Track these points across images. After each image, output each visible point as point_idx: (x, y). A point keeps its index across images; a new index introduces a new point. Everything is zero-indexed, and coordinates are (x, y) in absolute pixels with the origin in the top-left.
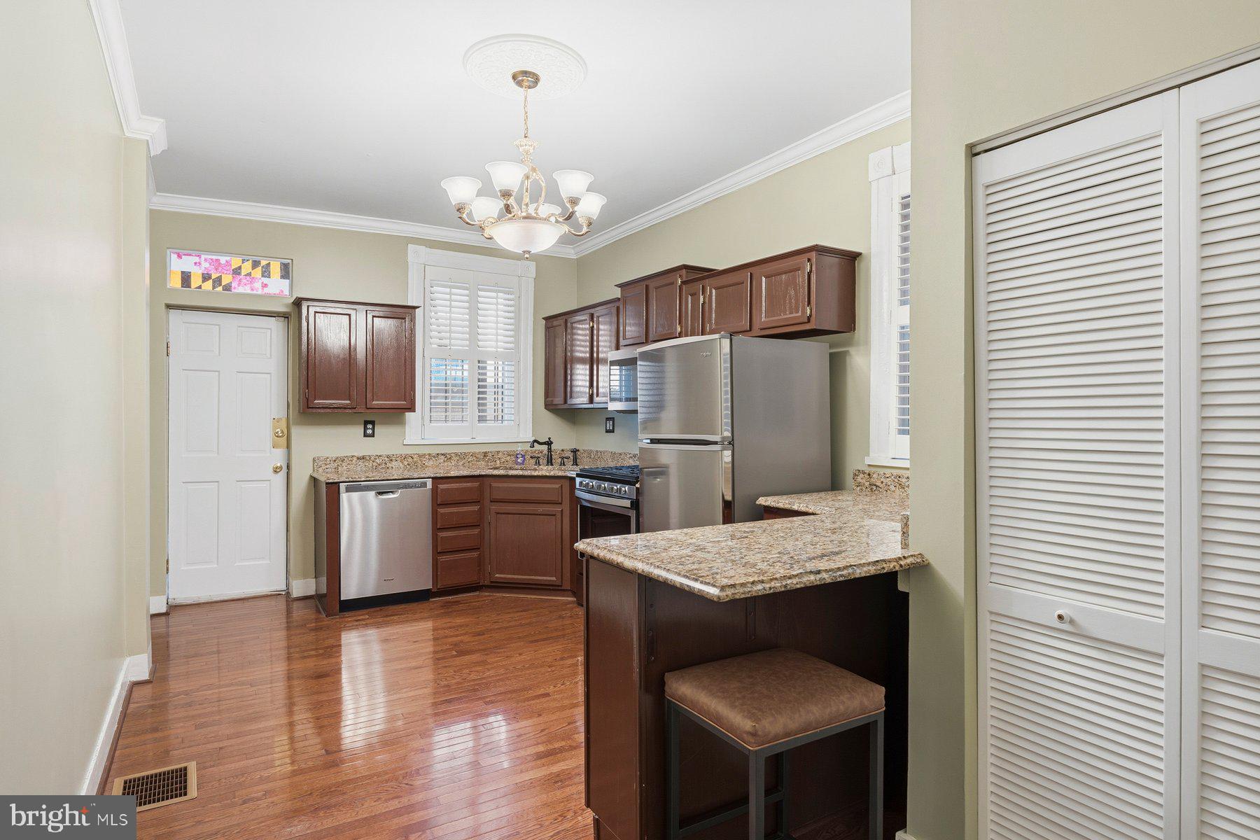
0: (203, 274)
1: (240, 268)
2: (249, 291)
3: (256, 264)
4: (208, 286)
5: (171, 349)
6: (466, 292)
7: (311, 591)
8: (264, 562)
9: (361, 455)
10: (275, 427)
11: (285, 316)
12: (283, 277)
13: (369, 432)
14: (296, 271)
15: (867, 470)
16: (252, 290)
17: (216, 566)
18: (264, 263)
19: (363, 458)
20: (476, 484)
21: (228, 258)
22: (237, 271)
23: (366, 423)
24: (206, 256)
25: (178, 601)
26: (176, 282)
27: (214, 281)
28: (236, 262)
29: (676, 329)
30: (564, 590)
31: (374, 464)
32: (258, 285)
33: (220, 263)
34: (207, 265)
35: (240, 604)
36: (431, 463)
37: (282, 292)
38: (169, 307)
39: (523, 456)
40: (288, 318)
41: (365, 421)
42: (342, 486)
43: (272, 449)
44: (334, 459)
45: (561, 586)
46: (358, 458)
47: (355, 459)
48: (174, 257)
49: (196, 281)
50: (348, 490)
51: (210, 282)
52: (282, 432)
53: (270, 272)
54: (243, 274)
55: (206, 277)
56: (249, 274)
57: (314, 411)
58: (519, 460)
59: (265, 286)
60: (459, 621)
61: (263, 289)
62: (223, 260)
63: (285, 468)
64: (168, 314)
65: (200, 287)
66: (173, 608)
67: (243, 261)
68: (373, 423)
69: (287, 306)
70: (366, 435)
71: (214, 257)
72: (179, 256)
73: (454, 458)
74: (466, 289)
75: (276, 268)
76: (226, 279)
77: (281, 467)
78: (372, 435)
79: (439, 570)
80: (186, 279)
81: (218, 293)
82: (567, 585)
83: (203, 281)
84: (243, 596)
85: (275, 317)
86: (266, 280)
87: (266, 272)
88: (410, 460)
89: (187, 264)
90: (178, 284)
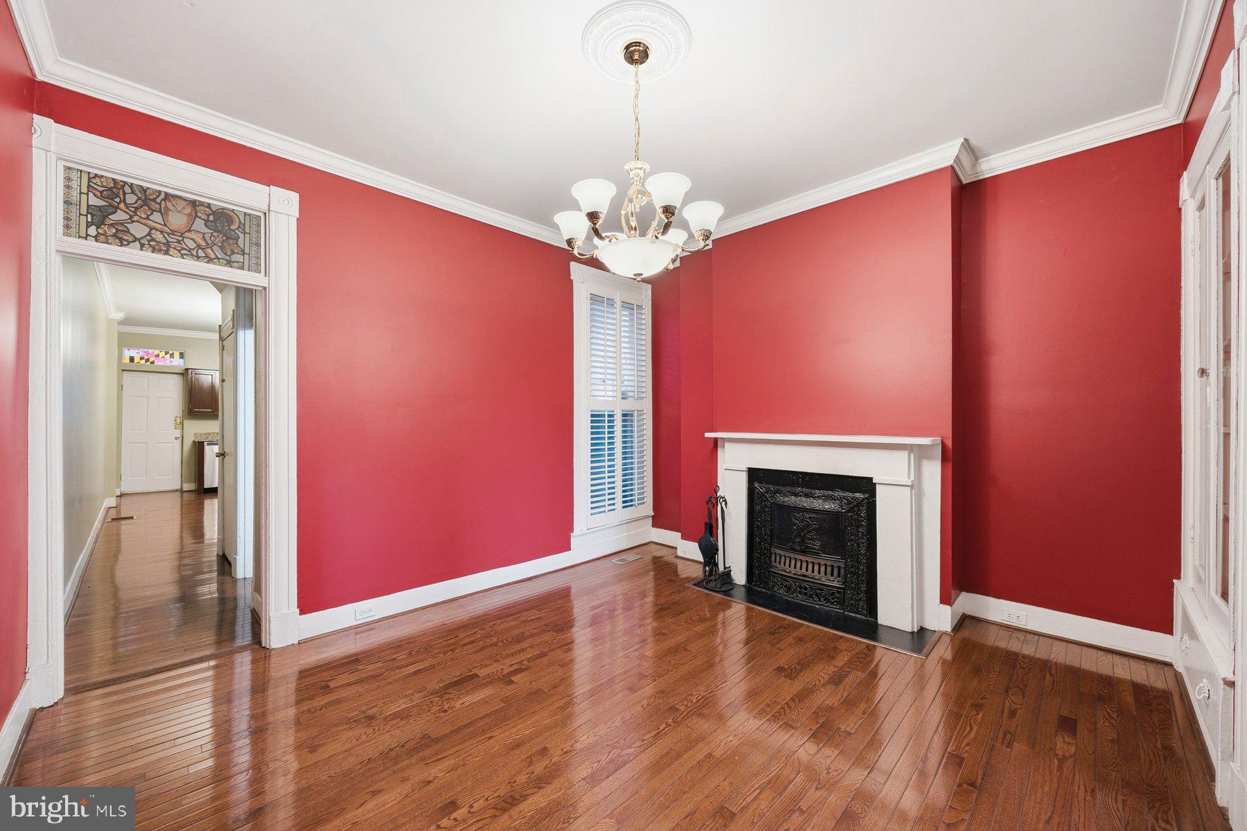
0: (140, 357)
1: (159, 355)
2: (163, 364)
3: (167, 353)
4: (143, 362)
5: (124, 388)
7: (191, 488)
8: (172, 477)
10: (176, 421)
11: (182, 374)
12: (180, 359)
14: (186, 356)
16: (165, 364)
18: (171, 352)
21: (153, 351)
22: (157, 356)
24: (142, 350)
25: (128, 491)
27: (146, 360)
28: (157, 352)
32: (168, 362)
33: (149, 353)
34: (142, 353)
37: (180, 364)
38: (124, 371)
42: (205, 443)
43: (175, 430)
44: (202, 433)
49: (137, 360)
50: (208, 444)
51: (151, 361)
52: (180, 423)
53: (174, 357)
54: (160, 357)
55: (142, 358)
56: (164, 357)
57: (194, 414)
59: (172, 362)
61: (170, 363)
62: (151, 351)
63: (181, 438)
64: (123, 373)
65: (139, 362)
66: (125, 494)
67: (160, 352)
69: (182, 370)
71: (146, 350)
72: (129, 350)
75: (177, 355)
77: (179, 438)
80: (132, 359)
81: (148, 365)
83: (140, 360)
85: (175, 375)
86: (172, 359)
87: (172, 356)
89: (133, 353)
90: (128, 361)
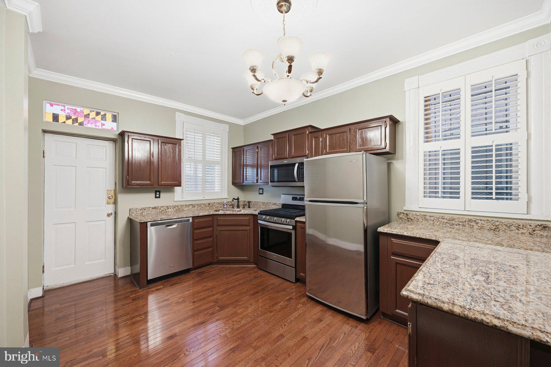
0: (66, 116)
1: (89, 114)
2: (94, 127)
3: (98, 114)
4: (70, 122)
5: (45, 155)
6: (201, 135)
7: (129, 273)
8: (102, 261)
9: (154, 206)
10: (108, 194)
11: (114, 140)
12: (113, 121)
13: (158, 196)
14: (120, 118)
15: (406, 212)
16: (96, 126)
17: (74, 265)
18: (102, 113)
19: (155, 208)
20: (211, 218)
21: (82, 109)
22: (87, 116)
23: (156, 192)
24: (69, 107)
25: (49, 288)
26: (50, 119)
27: (73, 120)
28: (86, 111)
29: (306, 152)
30: (251, 262)
31: (160, 210)
32: (99, 124)
33: (77, 111)
34: (69, 111)
35: (88, 284)
36: (186, 209)
37: (113, 128)
38: (44, 131)
39: (227, 205)
40: (115, 142)
41: (155, 191)
42: (149, 224)
43: (106, 204)
44: (140, 209)
45: (249, 261)
46: (152, 208)
47: (151, 208)
48: (48, 105)
49: (62, 119)
50: (152, 225)
51: (71, 120)
52: (112, 196)
53: (106, 118)
54: (90, 118)
55: (68, 118)
56: (94, 118)
57: (131, 186)
58: (225, 206)
59: (104, 125)
60: (210, 284)
61: (102, 126)
62: (79, 110)
63: (113, 215)
64: (44, 135)
65: (64, 122)
66: (46, 292)
67: (91, 111)
68: (159, 192)
69: (115, 135)
70: (156, 197)
71: (73, 108)
72: (51, 105)
73: (196, 206)
74: (202, 134)
75: (109, 116)
76: (80, 120)
77: (111, 214)
78: (159, 197)
79: (195, 259)
80: (56, 118)
81: (76, 126)
82: (252, 260)
83: (67, 120)
84: (90, 279)
85: (108, 141)
86: (103, 122)
87: (104, 118)
88: (177, 208)
89: (57, 110)
90: (51, 120)
